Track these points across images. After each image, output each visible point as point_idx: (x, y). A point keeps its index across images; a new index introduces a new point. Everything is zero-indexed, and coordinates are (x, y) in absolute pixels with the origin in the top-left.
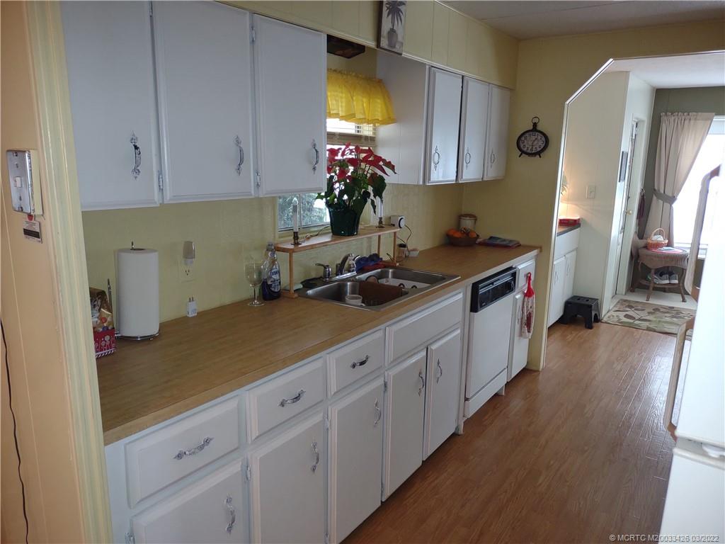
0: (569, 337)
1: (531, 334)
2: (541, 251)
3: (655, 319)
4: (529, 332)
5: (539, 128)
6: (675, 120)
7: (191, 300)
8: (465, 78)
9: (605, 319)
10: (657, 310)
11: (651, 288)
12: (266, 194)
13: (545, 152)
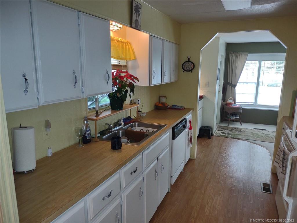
0: (203, 143)
1: (192, 145)
2: (193, 111)
3: (233, 133)
4: (191, 144)
5: (190, 60)
6: (234, 56)
7: (49, 148)
8: (163, 40)
9: (215, 135)
10: (232, 129)
11: (229, 121)
12: (87, 96)
13: (193, 70)
